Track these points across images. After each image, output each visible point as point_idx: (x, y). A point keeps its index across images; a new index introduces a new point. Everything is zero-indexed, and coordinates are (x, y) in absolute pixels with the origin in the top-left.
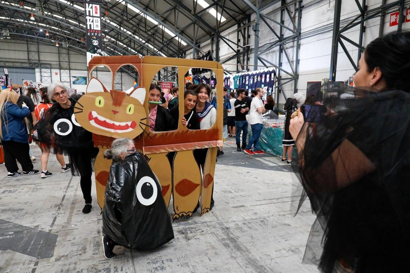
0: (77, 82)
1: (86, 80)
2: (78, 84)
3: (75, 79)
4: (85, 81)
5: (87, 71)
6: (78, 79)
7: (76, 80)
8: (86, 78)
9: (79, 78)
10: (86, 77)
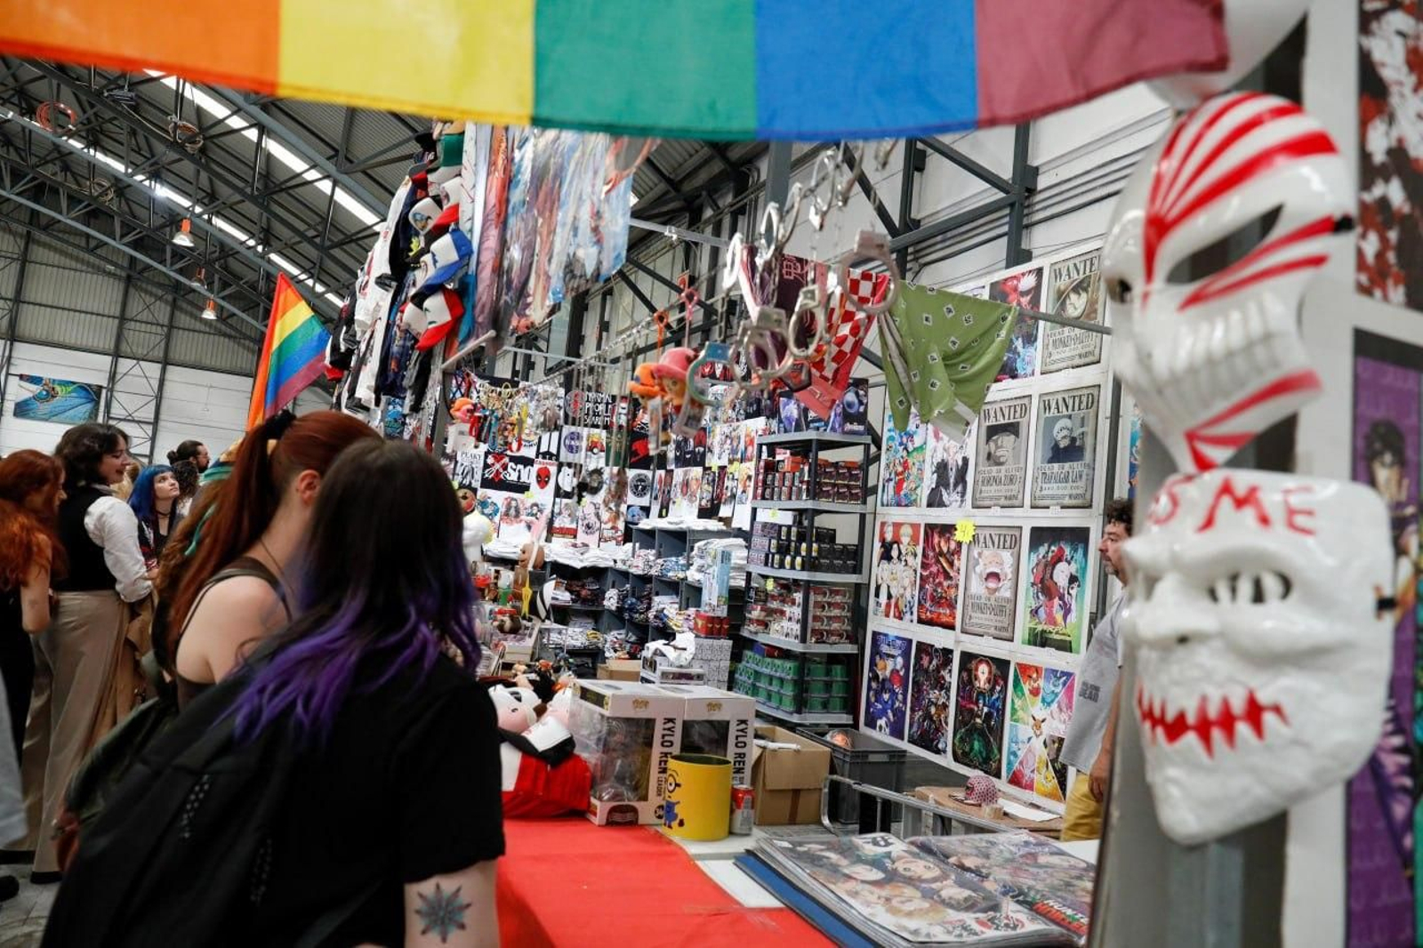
0: (44, 408)
1: (98, 403)
2: (46, 420)
3: (36, 389)
4: (89, 406)
5: (108, 359)
6: (51, 394)
7: (36, 398)
8: (99, 395)
9: (58, 388)
10: (101, 387)
